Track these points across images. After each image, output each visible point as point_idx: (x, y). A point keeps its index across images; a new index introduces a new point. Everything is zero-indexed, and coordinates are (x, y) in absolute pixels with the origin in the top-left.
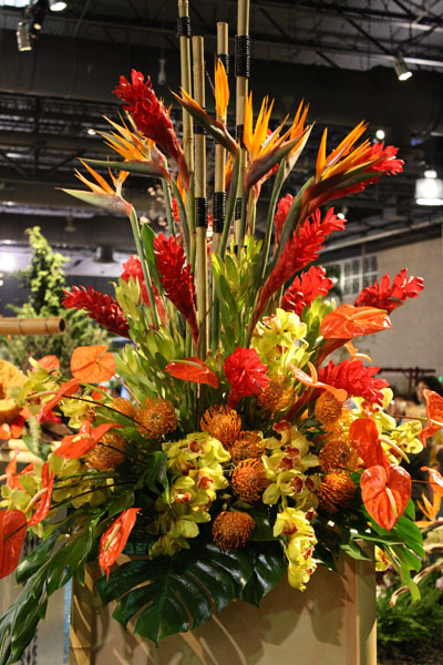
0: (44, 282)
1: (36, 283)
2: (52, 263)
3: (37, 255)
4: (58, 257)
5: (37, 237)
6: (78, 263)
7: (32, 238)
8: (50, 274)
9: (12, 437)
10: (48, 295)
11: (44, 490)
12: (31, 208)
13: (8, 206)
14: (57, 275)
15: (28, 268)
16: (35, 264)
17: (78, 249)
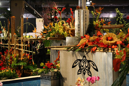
0: (119, 19)
1: (117, 19)
2: (120, 15)
3: (117, 14)
4: (122, 14)
5: (117, 10)
6: (125, 15)
7: (116, 10)
8: (120, 17)
9: (115, 48)
10: (120, 21)
11: (124, 55)
12: (116, 5)
13: (111, 5)
14: (122, 17)
15: (116, 16)
16: (117, 16)
17: (125, 12)
